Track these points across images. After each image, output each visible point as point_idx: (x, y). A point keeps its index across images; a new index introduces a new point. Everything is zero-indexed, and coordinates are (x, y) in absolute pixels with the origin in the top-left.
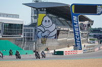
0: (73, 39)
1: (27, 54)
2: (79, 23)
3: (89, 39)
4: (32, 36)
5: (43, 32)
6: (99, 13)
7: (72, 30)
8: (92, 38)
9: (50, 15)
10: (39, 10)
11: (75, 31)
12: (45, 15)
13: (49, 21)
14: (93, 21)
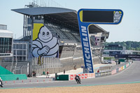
0: (82, 58)
1: (18, 79)
2: (90, 35)
3: (103, 58)
4: (25, 54)
5: (41, 49)
6: (116, 21)
7: (80, 46)
8: (108, 56)
9: (49, 25)
10: (34, 18)
11: (83, 47)
12: (43, 25)
13: (48, 33)
14: (108, 33)
